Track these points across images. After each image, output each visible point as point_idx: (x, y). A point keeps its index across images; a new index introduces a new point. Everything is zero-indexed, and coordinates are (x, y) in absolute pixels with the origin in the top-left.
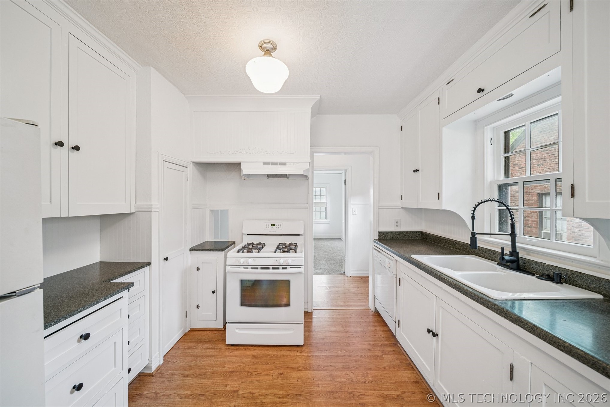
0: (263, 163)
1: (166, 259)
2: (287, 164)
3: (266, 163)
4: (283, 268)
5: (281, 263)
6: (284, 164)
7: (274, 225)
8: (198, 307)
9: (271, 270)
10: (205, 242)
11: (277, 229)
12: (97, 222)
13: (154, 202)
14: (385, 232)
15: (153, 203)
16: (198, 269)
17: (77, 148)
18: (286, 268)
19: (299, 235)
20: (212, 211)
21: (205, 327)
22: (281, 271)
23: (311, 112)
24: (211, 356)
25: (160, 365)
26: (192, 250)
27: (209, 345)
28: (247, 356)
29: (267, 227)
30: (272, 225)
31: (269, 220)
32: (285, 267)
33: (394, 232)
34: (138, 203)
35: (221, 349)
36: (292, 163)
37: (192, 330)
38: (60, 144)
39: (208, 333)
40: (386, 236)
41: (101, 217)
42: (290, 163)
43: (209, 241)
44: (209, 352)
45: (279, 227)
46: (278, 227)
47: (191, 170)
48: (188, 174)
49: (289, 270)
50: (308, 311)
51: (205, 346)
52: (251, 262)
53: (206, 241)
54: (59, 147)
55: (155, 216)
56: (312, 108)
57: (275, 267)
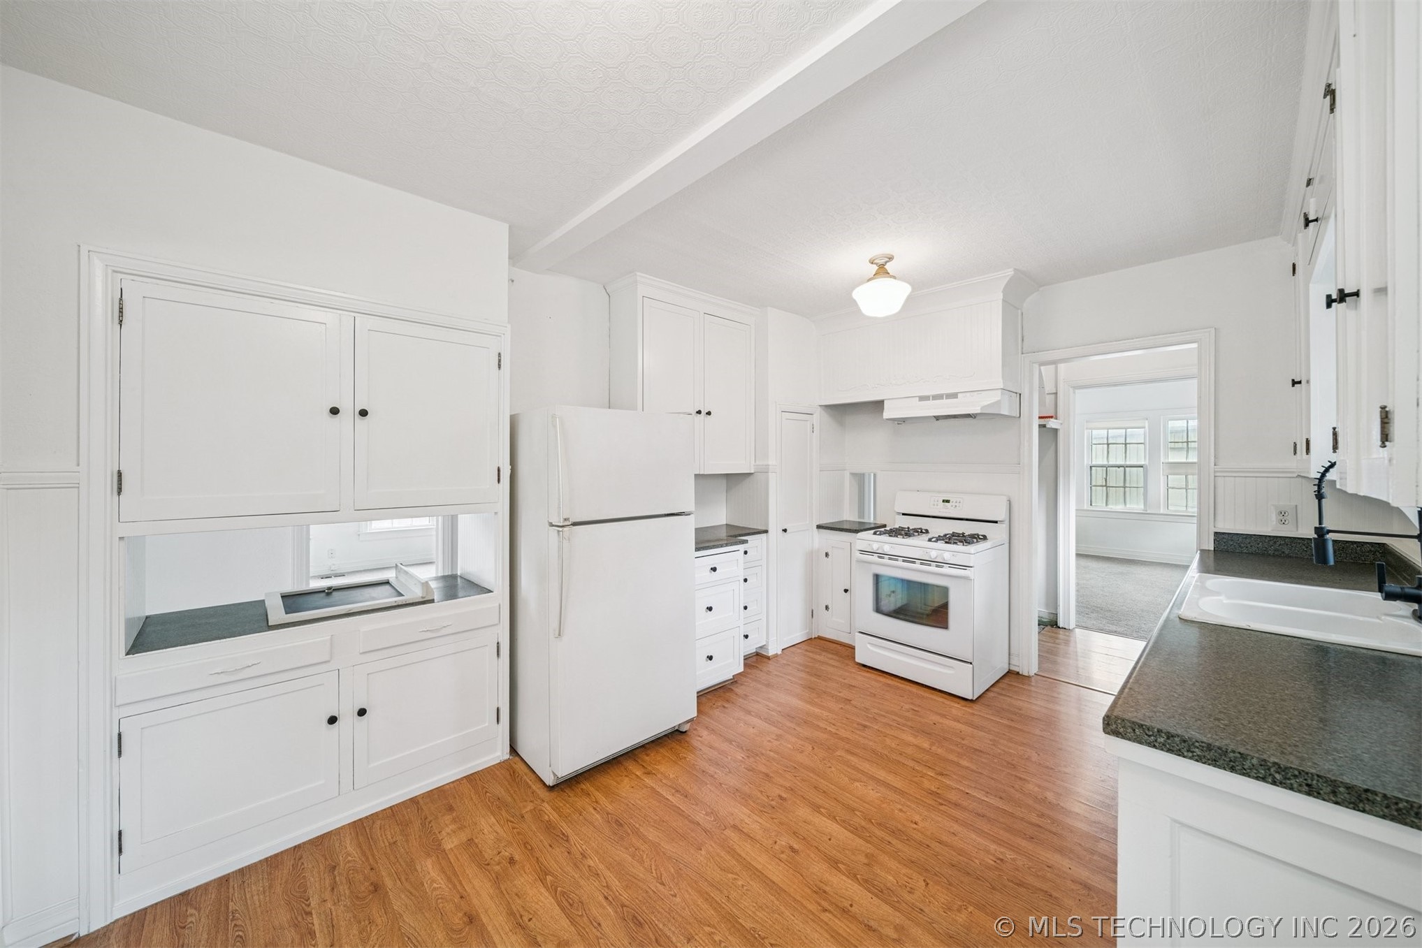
0: (917, 399)
1: (785, 531)
2: (959, 395)
3: (922, 398)
4: (937, 566)
5: (933, 557)
6: (954, 396)
7: (948, 501)
8: (827, 608)
9: (917, 566)
10: (843, 521)
11: (952, 508)
12: (724, 482)
13: (772, 461)
14: (1237, 534)
15: (770, 463)
16: (827, 555)
17: (709, 413)
18: (942, 567)
19: (996, 522)
20: (853, 475)
21: (836, 638)
22: (933, 568)
23: (1002, 297)
24: (833, 666)
25: (777, 654)
26: (819, 527)
27: (834, 657)
28: (877, 681)
29: (936, 503)
30: (944, 501)
31: (939, 492)
32: (940, 564)
33: (1269, 536)
34: (757, 463)
35: (847, 665)
36: (968, 394)
37: (820, 638)
38: (699, 412)
39: (838, 646)
40: (1240, 546)
41: (727, 476)
42: (964, 394)
43: (848, 519)
44: (831, 662)
45: (957, 504)
46: (954, 504)
47: (819, 417)
48: (814, 424)
49: (946, 570)
50: (1020, 673)
51: (830, 656)
52: (887, 549)
53: (845, 519)
54: (698, 415)
55: (772, 476)
56: (1003, 292)
57: (925, 562)
